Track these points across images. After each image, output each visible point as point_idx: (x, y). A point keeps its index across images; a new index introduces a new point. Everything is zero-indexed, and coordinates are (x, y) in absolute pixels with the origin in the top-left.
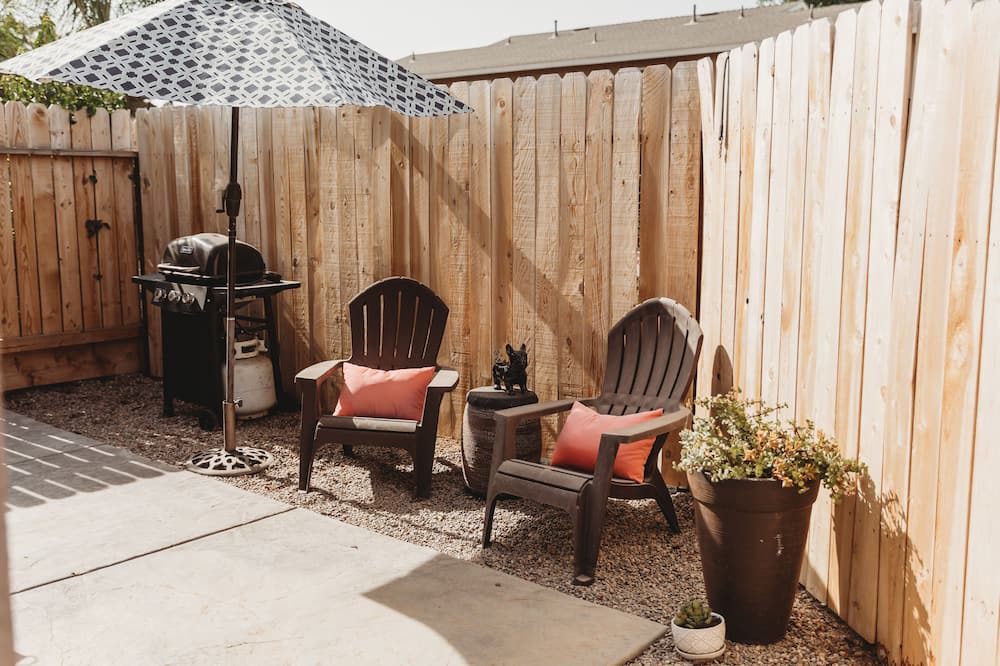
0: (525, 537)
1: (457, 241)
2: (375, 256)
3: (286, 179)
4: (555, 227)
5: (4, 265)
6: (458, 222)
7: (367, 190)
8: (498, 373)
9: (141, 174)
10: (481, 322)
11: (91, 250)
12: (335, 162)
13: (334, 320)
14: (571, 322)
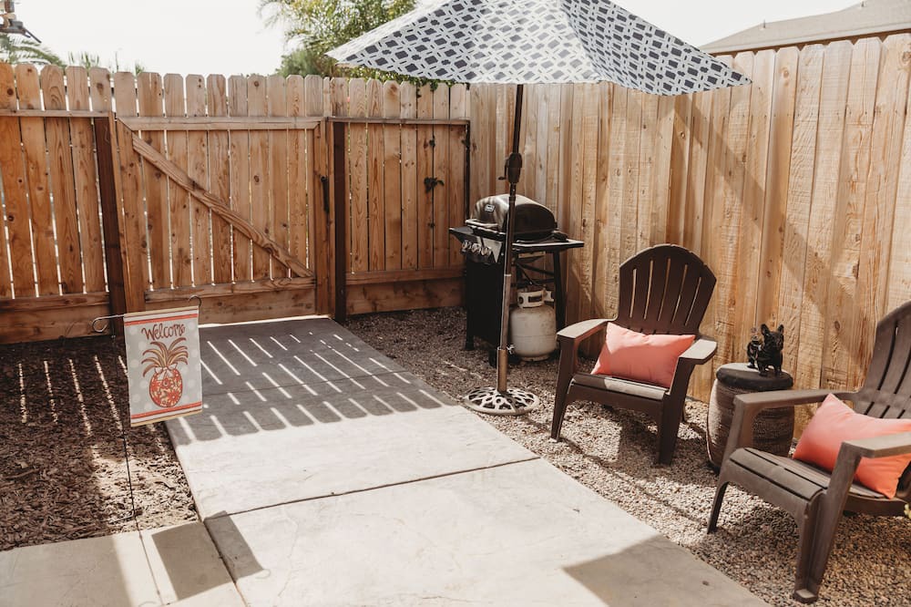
0: (756, 528)
1: (730, 212)
2: (652, 222)
3: (581, 146)
4: (832, 204)
5: (359, 213)
6: (732, 193)
7: (650, 159)
8: (751, 351)
9: (471, 139)
10: (747, 294)
11: (427, 203)
12: (624, 131)
13: (613, 279)
14: (841, 305)
